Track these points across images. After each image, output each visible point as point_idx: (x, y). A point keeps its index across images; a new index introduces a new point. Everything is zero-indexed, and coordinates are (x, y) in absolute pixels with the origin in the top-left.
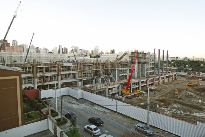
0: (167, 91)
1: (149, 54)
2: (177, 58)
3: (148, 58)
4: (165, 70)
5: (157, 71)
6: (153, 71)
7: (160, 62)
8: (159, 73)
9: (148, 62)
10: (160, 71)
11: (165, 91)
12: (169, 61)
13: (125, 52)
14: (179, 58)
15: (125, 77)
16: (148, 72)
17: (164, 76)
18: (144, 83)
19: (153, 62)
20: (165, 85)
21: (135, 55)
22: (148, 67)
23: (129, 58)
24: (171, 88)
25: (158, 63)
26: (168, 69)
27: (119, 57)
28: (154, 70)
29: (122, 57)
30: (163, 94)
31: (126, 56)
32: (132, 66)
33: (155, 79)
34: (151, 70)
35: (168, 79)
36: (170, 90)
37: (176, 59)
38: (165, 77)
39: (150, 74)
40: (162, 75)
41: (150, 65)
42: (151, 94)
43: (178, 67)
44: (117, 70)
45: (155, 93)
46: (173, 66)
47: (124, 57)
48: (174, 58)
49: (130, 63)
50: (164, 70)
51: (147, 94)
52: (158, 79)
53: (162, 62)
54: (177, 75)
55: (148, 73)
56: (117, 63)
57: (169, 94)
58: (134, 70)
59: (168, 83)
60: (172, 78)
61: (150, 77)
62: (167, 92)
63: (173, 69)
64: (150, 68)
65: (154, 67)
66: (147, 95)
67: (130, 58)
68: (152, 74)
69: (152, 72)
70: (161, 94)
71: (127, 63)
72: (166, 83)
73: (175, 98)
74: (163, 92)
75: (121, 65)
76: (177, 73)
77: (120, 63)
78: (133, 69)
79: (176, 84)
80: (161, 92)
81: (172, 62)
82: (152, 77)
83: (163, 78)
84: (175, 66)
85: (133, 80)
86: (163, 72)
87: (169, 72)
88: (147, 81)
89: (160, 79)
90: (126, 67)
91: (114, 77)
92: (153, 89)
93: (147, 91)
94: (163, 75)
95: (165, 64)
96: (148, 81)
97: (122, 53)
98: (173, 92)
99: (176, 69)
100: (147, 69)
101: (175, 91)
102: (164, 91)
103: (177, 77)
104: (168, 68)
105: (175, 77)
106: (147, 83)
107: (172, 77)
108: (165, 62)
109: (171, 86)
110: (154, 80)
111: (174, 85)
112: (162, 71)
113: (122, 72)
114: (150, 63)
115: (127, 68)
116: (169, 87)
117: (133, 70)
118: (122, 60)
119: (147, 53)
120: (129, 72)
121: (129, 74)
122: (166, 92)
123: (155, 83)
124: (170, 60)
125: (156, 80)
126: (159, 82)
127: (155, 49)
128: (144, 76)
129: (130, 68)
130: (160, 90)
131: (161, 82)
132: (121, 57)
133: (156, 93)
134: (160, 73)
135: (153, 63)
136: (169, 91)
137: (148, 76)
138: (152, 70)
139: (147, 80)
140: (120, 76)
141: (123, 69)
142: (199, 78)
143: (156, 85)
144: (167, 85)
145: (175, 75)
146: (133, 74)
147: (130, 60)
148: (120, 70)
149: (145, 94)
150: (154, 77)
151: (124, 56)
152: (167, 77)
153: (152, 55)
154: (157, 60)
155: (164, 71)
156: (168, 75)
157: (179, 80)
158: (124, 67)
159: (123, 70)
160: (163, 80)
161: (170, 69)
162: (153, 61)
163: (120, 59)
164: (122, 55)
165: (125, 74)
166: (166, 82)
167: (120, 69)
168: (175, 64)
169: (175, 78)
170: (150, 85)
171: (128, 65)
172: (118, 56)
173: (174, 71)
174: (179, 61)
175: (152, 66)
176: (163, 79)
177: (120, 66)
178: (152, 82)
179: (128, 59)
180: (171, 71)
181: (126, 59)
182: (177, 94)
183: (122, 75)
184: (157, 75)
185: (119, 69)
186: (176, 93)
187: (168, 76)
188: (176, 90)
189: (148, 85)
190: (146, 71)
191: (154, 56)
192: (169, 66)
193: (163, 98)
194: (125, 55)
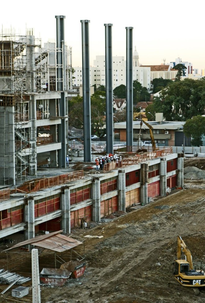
0: (137, 254)
1: (31, 47)
2: (180, 68)
3: (24, 71)
4: (123, 135)
5: (79, 146)
6: (57, 146)
7: (92, 92)
8: (87, 159)
9: (27, 97)
10: (94, 144)
11: (127, 254)
12: (137, 84)
14: (191, 70)
16: (27, 152)
17: (115, 173)
18: (11, 223)
19: (56, 96)
20: (126, 220)
22: (29, 125)
24: (154, 236)
25: (81, 100)
26: (137, 131)
28: (61, 139)
30: (115, 272)
33: (68, 192)
34: (44, 142)
35: (139, 189)
36: (153, 247)
37: (173, 75)
38: (123, 179)
39: (40, 168)
40: (104, 167)
41: (40, 110)
42: (51, 283)
43: (187, 116)
45: (73, 276)
46: (159, 116)
48: (164, 68)
50: (118, 139)
51: (29, 284)
52: (87, 193)
53: (100, 90)
54: (181, 161)
55: (27, 158)
57: (150, 269)
59: (137, 208)
60: (156, 179)
61: (44, 184)
62: (138, 260)
63: (162, 131)
64: (41, 129)
65: (59, 122)
66: (31, 292)
68: (52, 167)
69: (53, 152)
70: (107, 276)
72: (128, 210)
73: (179, 288)
74: (117, 262)
76: (180, 148)
79: (181, 211)
80: (104, 266)
81: (157, 94)
82: (53, 182)
83: (114, 185)
84: (169, 117)
86: (109, 150)
87: (139, 151)
88: (22, 209)
89: (97, 189)
92: (60, 250)
93: (26, 270)
94: (112, 165)
95: (119, 107)
96: (31, 208)
98: (169, 258)
99: (176, 132)
100: (23, 138)
101: (175, 252)
102: (121, 254)
103: (181, 176)
104: (136, 125)
105: (174, 173)
106: (28, 219)
107: (158, 173)
108: (121, 92)
109: (154, 228)
110: (67, 198)
111: (168, 219)
112: (103, 146)
114: (39, 102)
116: (146, 230)
119: (17, 39)
122: (132, 264)
123: (71, 217)
124: (146, 83)
125: (75, 200)
126: (91, 208)
127: (61, 20)
128: (9, 182)
130: (101, 253)
131: (100, 210)
133: (79, 273)
134: (94, 158)
135: (52, 101)
136: (144, 256)
137: (29, 179)
138: (52, 141)
139: (26, 200)
143: (78, 227)
144: (137, 220)
145: (172, 165)
149: (17, 285)
150: (62, 178)
152: (133, 178)
153: (45, 55)
154: (78, 81)
155: (117, 146)
156: (137, 167)
157: (195, 191)
160: (114, 193)
161: (144, 131)
162: (53, 89)
166: (127, 205)
168: (170, 104)
169: (175, 178)
170: (41, 228)
173: (166, 142)
174: (190, 83)
175: (52, 118)
176: (110, 189)
178: (51, 210)
180: (152, 141)
182: (185, 269)
184: (77, 167)
186: (180, 262)
187: (137, 172)
188: (183, 245)
189: (32, 229)
190: (18, 149)
191: (60, 57)
192: (143, 112)
193: (118, 295)
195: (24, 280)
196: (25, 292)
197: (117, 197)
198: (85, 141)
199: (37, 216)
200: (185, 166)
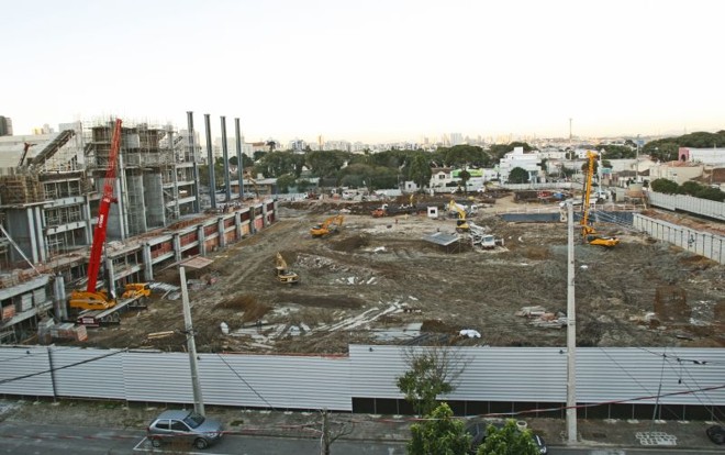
0: (251, 266)
1: (171, 133)
2: (272, 144)
3: (167, 149)
4: (237, 189)
5: (207, 198)
6: (193, 199)
7: (214, 162)
8: (214, 206)
9: (170, 167)
10: (218, 196)
11: (244, 266)
12: (244, 155)
13: (60, 126)
14: (279, 145)
15: (76, 236)
16: (172, 203)
17: (233, 214)
18: (164, 252)
19: (190, 165)
20: (242, 244)
21: (110, 140)
22: (172, 185)
23: (86, 154)
24: (261, 253)
25: (207, 167)
26: (246, 186)
27: (38, 153)
28: (195, 194)
29: (51, 151)
30: (237, 278)
31: (68, 144)
32: (102, 189)
33: (202, 228)
34: (183, 196)
35: (250, 224)
36: (261, 260)
37: (267, 149)
38: (238, 218)
39: (182, 214)
40: (225, 210)
41: (179, 176)
42: (194, 289)
43: (278, 175)
44: (30, 211)
45: (209, 283)
46: (260, 176)
47: (60, 151)
48: (261, 144)
49: (90, 174)
50: (233, 192)
51: (180, 291)
52: (215, 228)
53: (220, 160)
54: (276, 204)
55: (173, 207)
56: (29, 181)
57: (259, 274)
58: (113, 205)
59: (250, 236)
60: (260, 216)
61: (185, 224)
62: (251, 269)
63: (263, 185)
64: (181, 188)
65: (192, 182)
66: (181, 298)
67: (92, 153)
68: (190, 212)
69: (190, 203)
70: (232, 281)
71: (78, 175)
72: (244, 237)
73: (279, 284)
74: (238, 272)
75: (51, 186)
76: (275, 196)
77: (43, 178)
78: (107, 200)
79: (278, 235)
80: (229, 275)
81: (258, 162)
82: (192, 222)
83: (233, 222)
84: (267, 176)
85: (114, 243)
86: (228, 199)
87: (248, 199)
88: (171, 242)
89: (222, 225)
90: (75, 194)
91: (19, 243)
92: (199, 267)
93: (177, 281)
94: (231, 209)
95: (233, 170)
96: (178, 241)
97: (51, 131)
98: (271, 266)
99: (271, 185)
100: (169, 195)
101: (275, 262)
102: (239, 266)
103: (276, 213)
104: (245, 182)
105: (271, 212)
106: (176, 248)
107: (261, 212)
108: (234, 161)
109: (261, 248)
110: (202, 233)
111: (270, 241)
112: (224, 197)
113: (59, 217)
114: (178, 170)
115: (80, 199)
116: (255, 250)
117: (109, 204)
118: (51, 165)
119: (160, 128)
120: (94, 215)
121: (93, 221)
122: (248, 272)
123: (205, 245)
124: (250, 154)
125: (207, 234)
126: (218, 238)
127: (190, 115)
128: (161, 224)
129: (96, 197)
130: (227, 267)
131: (225, 239)
132: (44, 152)
133: (213, 281)
134: (218, 205)
135: (187, 169)
136: (256, 266)
137: (174, 222)
138: (189, 195)
139: (174, 236)
140: (53, 236)
141: (60, 202)
142: (341, 207)
143: (211, 251)
144: (249, 244)
145: (270, 207)
146: (111, 219)
147: (92, 160)
148: (47, 211)
149: (172, 292)
150: (197, 220)
151: (61, 145)
152: (245, 217)
153: (181, 138)
154: (204, 154)
155: (233, 196)
156: (247, 209)
157: (286, 222)
158: (65, 195)
159: (64, 209)
160: (233, 228)
161: (251, 186)
162: (187, 160)
163: (42, 159)
164: (48, 143)
165: (72, 226)
166: (242, 234)
167: (48, 204)
168: (266, 167)
169: (273, 216)
170: (185, 254)
171: (83, 186)
172: (27, 146)
173: (265, 192)
174: (279, 153)
175: (188, 180)
176: (230, 225)
177: (46, 193)
178: (191, 241)
179: (81, 160)
180: (256, 192)
181: (69, 159)
182: (282, 272)
183: (62, 229)
184: (207, 212)
185: (41, 206)
186: (279, 268)
187: (248, 213)
188: (280, 257)
189: (179, 255)
190: (166, 202)
191: (191, 139)
192: (249, 174)
193: (240, 292)
194: (65, 141)
195: (176, 288)
196: (176, 297)
197: (235, 230)
198: (211, 194)
199: (182, 245)
200: (279, 206)
